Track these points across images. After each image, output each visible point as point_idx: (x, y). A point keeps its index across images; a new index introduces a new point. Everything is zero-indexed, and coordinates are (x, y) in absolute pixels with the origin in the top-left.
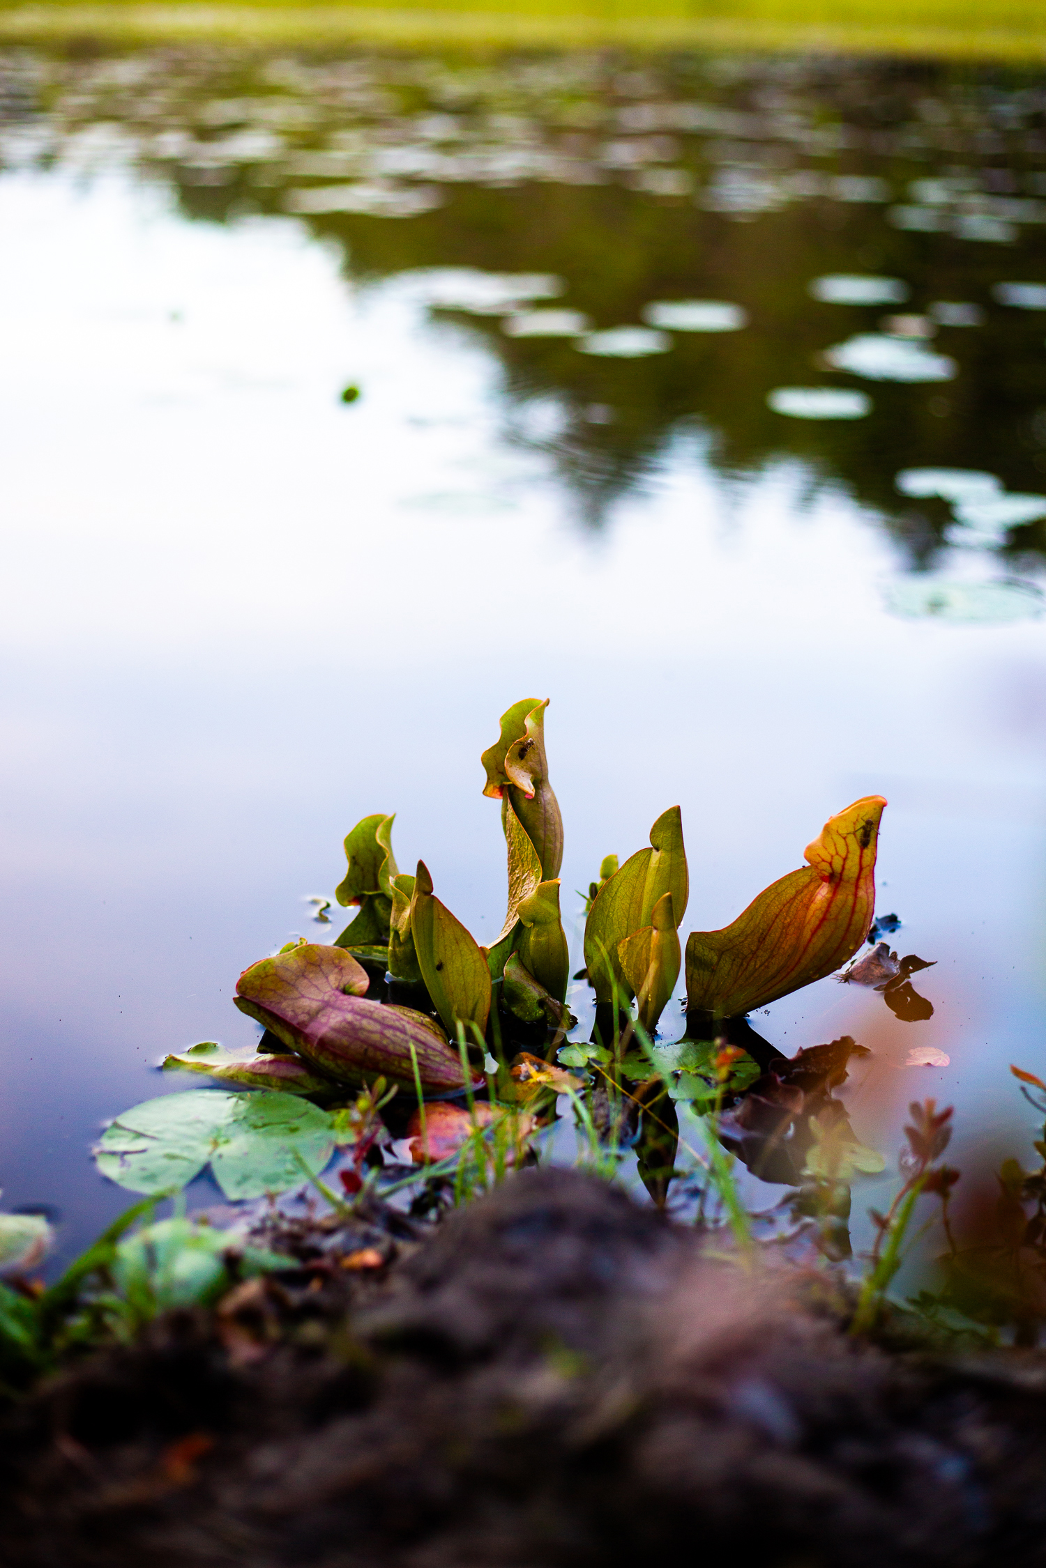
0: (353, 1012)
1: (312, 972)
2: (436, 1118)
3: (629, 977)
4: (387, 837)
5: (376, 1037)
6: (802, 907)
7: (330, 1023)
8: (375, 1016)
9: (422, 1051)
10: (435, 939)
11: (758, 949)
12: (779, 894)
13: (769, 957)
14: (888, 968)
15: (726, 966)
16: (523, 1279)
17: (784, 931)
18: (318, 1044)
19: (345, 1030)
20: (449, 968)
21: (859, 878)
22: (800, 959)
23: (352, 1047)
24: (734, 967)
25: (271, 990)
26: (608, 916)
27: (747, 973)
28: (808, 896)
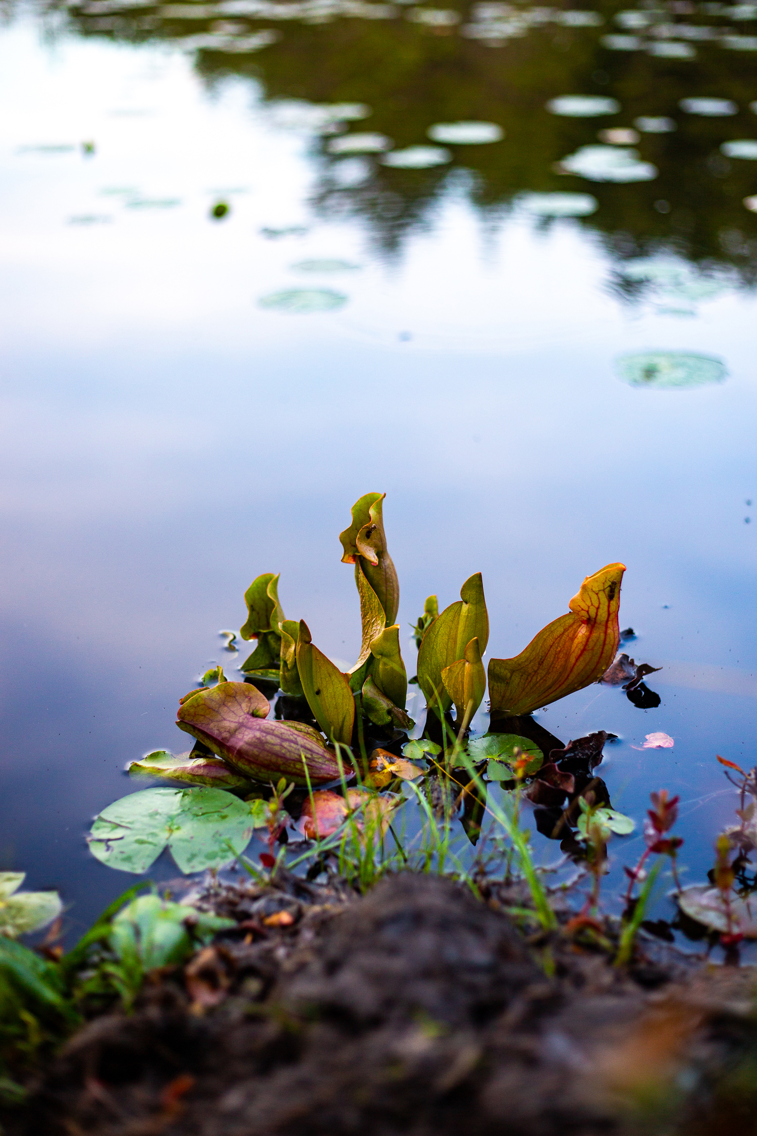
0: (260, 730)
1: (230, 702)
2: (321, 803)
3: (449, 693)
4: (275, 592)
5: (277, 748)
6: (568, 640)
7: (244, 739)
8: (276, 732)
9: (309, 756)
10: (314, 674)
11: (538, 669)
12: (552, 632)
13: (546, 674)
14: (629, 673)
15: (516, 679)
16: (398, 964)
17: (556, 656)
18: (237, 753)
19: (255, 744)
20: (324, 693)
21: (607, 621)
22: (568, 676)
23: (261, 755)
24: (522, 680)
25: (202, 715)
26: (433, 648)
27: (531, 684)
28: (572, 632)
